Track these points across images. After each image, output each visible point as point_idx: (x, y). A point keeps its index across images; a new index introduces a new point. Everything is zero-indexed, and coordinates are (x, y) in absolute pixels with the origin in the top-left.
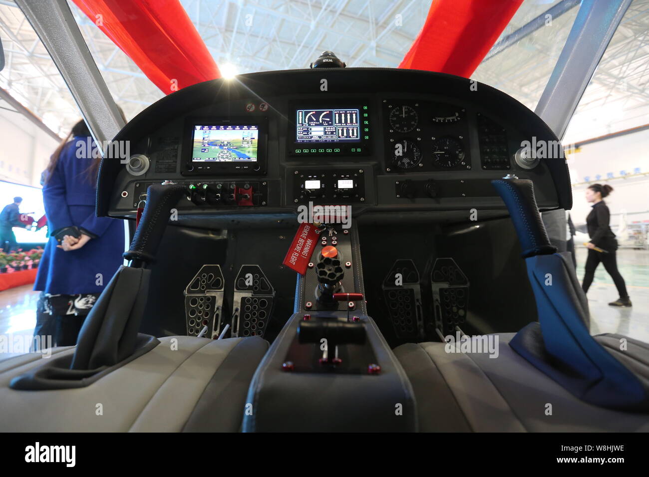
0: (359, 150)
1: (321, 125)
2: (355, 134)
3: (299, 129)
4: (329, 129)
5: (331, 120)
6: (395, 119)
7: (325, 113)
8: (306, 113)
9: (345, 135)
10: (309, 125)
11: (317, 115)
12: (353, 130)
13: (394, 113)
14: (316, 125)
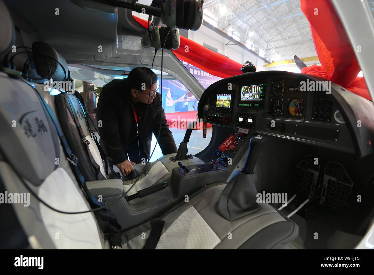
0: (258, 105)
1: (248, 93)
2: (259, 97)
3: (242, 95)
4: (251, 95)
5: (251, 91)
6: (275, 88)
7: (250, 87)
8: (244, 88)
9: (255, 97)
10: (245, 93)
11: (247, 89)
12: (258, 95)
13: (275, 85)
14: (247, 93)
